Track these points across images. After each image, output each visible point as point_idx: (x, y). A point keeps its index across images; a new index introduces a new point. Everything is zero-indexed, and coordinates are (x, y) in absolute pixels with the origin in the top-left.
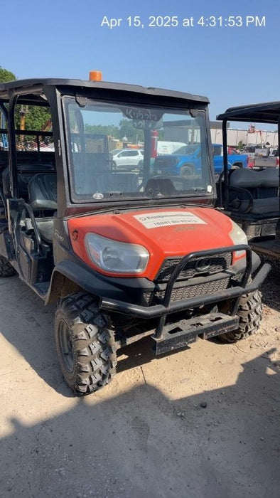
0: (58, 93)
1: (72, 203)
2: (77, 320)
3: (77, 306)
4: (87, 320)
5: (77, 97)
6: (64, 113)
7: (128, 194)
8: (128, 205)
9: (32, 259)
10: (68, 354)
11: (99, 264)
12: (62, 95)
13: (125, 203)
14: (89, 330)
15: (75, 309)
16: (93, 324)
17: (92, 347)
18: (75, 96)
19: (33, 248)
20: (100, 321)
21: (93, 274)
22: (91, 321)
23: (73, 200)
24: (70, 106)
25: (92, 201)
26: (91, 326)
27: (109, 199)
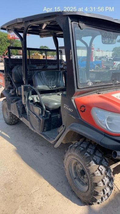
0: (70, 20)
1: (78, 88)
2: (92, 163)
3: (89, 153)
4: (98, 163)
5: (80, 23)
6: (73, 33)
7: (104, 82)
8: (104, 88)
9: (41, 119)
10: (75, 178)
11: (105, 127)
12: (72, 22)
13: (102, 87)
14: (101, 170)
15: (88, 155)
16: (102, 165)
17: (104, 180)
18: (78, 22)
19: (40, 113)
20: (104, 163)
21: (102, 134)
22: (100, 164)
23: (79, 87)
24: (76, 29)
25: (88, 86)
26: (101, 166)
27: (95, 85)
